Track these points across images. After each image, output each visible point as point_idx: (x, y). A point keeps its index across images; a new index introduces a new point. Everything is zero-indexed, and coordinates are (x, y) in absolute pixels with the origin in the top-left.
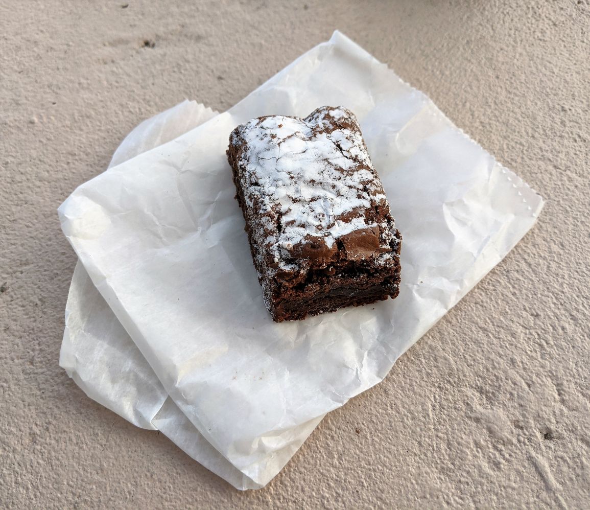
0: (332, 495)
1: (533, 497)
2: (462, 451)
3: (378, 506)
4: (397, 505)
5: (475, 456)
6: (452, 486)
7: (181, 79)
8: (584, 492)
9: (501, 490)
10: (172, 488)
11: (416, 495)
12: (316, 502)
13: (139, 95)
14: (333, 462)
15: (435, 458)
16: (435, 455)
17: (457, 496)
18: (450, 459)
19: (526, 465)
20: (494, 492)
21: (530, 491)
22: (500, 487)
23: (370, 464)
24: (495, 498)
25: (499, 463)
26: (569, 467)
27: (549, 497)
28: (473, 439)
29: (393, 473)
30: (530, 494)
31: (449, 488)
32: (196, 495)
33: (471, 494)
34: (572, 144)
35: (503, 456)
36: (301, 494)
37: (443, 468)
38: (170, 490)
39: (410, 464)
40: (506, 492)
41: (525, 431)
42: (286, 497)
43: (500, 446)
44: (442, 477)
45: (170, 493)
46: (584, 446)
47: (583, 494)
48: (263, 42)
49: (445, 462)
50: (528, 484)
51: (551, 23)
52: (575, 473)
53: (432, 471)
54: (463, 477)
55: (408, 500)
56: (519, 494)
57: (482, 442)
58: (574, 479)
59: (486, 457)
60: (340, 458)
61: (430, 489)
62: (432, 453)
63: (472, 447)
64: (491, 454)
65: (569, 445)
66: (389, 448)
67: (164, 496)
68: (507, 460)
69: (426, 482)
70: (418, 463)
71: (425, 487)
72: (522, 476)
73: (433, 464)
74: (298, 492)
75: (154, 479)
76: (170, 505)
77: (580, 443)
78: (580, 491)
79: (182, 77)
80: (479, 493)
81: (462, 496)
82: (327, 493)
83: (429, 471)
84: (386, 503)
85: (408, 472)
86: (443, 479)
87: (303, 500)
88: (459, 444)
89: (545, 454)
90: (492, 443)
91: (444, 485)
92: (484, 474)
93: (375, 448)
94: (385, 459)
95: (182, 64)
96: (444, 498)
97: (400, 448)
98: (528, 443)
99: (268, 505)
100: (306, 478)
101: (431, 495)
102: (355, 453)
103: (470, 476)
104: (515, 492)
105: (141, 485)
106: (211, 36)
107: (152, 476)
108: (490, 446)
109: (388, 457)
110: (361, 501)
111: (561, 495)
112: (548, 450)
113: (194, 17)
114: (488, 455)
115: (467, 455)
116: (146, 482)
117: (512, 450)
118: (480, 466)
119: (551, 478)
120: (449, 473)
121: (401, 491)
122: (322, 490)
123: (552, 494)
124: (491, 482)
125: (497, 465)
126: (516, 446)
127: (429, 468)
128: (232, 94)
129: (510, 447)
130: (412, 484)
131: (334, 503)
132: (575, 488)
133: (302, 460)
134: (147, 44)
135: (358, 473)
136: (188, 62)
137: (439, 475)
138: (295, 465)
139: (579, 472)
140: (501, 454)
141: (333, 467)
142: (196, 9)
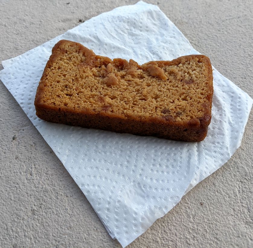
0: (191, 237)
3: (215, 242)
4: (225, 241)
11: (234, 236)
12: (184, 241)
14: (190, 220)
15: (242, 217)
16: (242, 215)
18: (250, 217)
23: (209, 221)
29: (222, 225)
31: (251, 232)
36: (175, 237)
37: (247, 222)
39: (230, 220)
42: (167, 238)
44: (247, 226)
49: (248, 219)
53: (241, 223)
55: (231, 238)
60: (194, 218)
61: (241, 233)
62: (241, 214)
66: (219, 212)
69: (239, 229)
70: (234, 219)
71: (239, 232)
73: (242, 220)
74: (173, 236)
76: (107, 245)
82: (189, 236)
83: (240, 223)
84: (219, 240)
85: (229, 224)
86: (248, 227)
87: (176, 240)
91: (248, 230)
93: (211, 212)
94: (217, 218)
96: (249, 237)
97: (224, 212)
99: (158, 243)
100: (177, 228)
101: (242, 235)
102: (201, 215)
105: (92, 235)
109: (218, 217)
110: (206, 240)
116: (94, 233)
120: (250, 224)
121: (226, 234)
122: (186, 234)
127: (240, 222)
130: (232, 230)
131: (193, 241)
133: (174, 219)
135: (203, 225)
137: (245, 226)
138: (171, 222)
141: (190, 222)
142: (104, 5)
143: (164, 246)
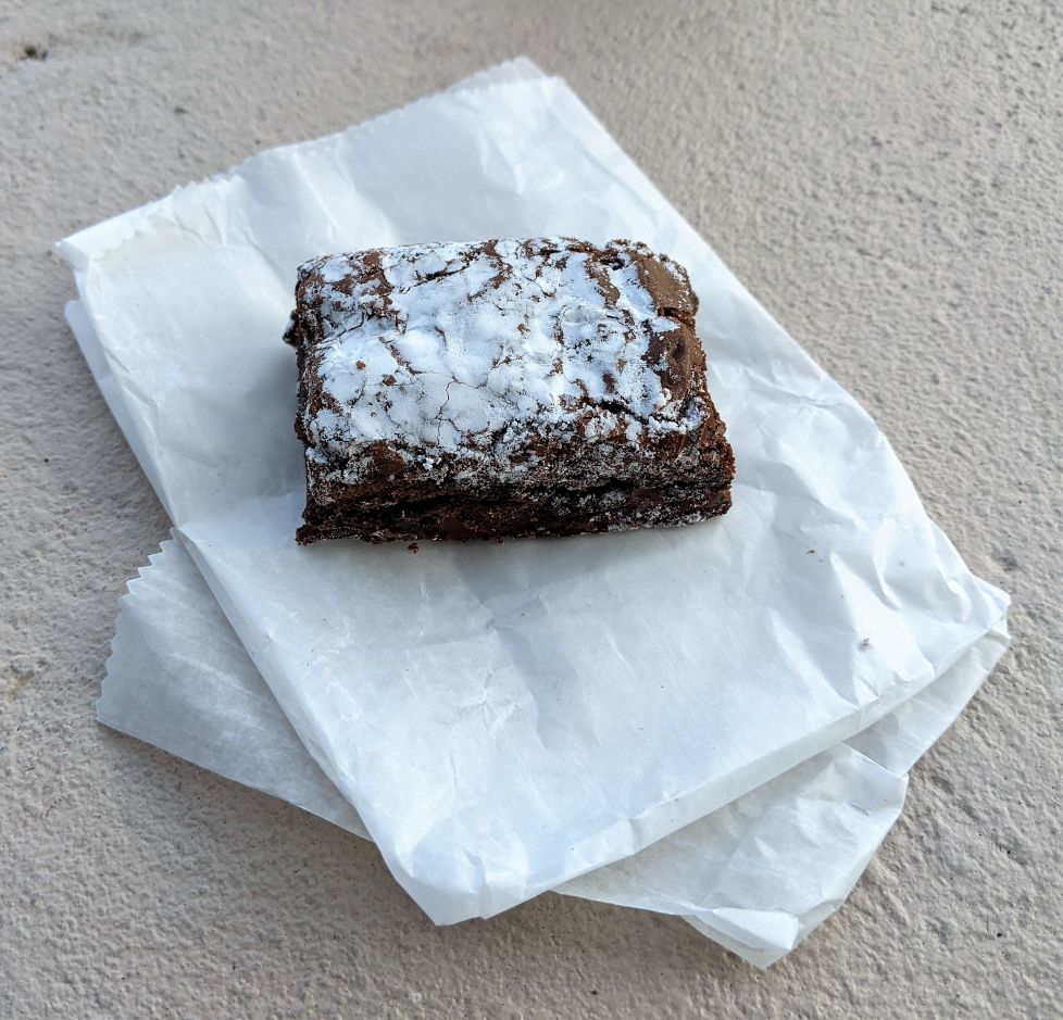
8: (942, 884)
10: (76, 926)
26: (910, 836)
27: (870, 898)
32: (129, 936)
34: (893, 206)
38: (72, 930)
45: (72, 935)
46: (940, 792)
47: (940, 888)
52: (923, 846)
58: (921, 858)
67: (60, 942)
75: (38, 908)
77: (929, 785)
78: (934, 882)
79: (101, 112)
95: (101, 87)
106: (162, 32)
107: (33, 902)
111: (896, 893)
123: (876, 893)
128: (203, 140)
132: (922, 878)
134: (31, 53)
136: (114, 82)
139: (932, 844)
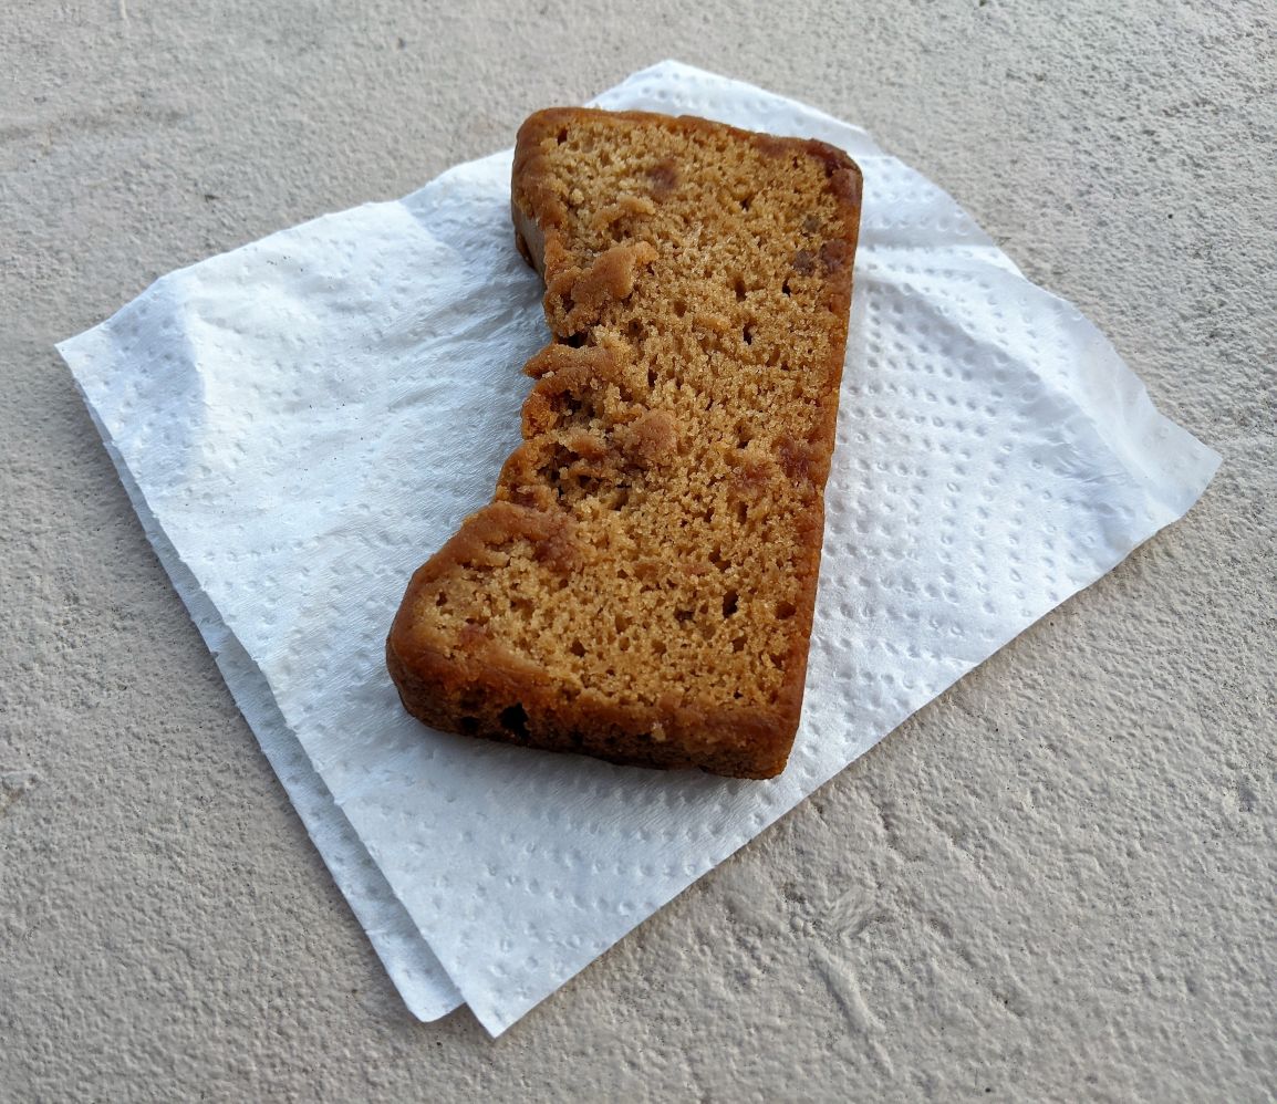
0: (386, 1055)
1: (820, 1048)
2: (667, 951)
3: (482, 1074)
4: (523, 1071)
5: (696, 962)
6: (644, 1028)
7: (128, 202)
9: (750, 1034)
11: (563, 1048)
12: (352, 1071)
13: (40, 240)
17: (653, 1049)
18: (643, 969)
19: (807, 979)
20: (734, 1038)
21: (813, 1034)
22: (748, 1026)
24: (735, 1051)
25: (748, 976)
28: (693, 926)
30: (813, 1042)
31: (636, 1033)
33: (683, 1043)
35: (758, 959)
36: (321, 1053)
37: (626, 990)
40: (761, 1039)
41: (807, 904)
43: (752, 940)
44: (624, 1008)
48: (305, 119)
49: (632, 976)
50: (810, 1020)
51: (919, 48)
53: (602, 996)
54: (669, 1007)
55: (547, 1060)
56: (789, 1042)
57: (713, 931)
59: (721, 963)
61: (596, 1035)
63: (690, 941)
64: (731, 958)
65: (905, 934)
68: (766, 970)
69: (588, 1019)
71: (584, 1032)
72: (797, 1003)
74: (313, 1049)
80: (701, 1041)
81: (664, 1048)
82: (375, 1049)
83: (596, 997)
84: (498, 1069)
86: (626, 1013)
87: (323, 1066)
88: (662, 936)
89: (850, 954)
90: (734, 932)
92: (713, 999)
96: (624, 1053)
98: (813, 932)
99: (248, 1079)
100: (331, 1018)
101: (596, 1047)
103: (684, 1005)
104: (779, 1039)
108: (731, 940)
110: (445, 1066)
112: (857, 946)
113: (166, 75)
114: (724, 958)
115: (679, 959)
117: (777, 948)
118: (706, 983)
119: (861, 1006)
120: (638, 1000)
121: (532, 1042)
124: (729, 1017)
125: (743, 979)
126: (786, 938)
127: (597, 990)
129: (772, 940)
130: (558, 1025)
131: (390, 1071)
133: (327, 983)
137: (616, 1005)
138: (309, 991)
140: (753, 957)
142: (173, 60)
143: (270, 1092)
